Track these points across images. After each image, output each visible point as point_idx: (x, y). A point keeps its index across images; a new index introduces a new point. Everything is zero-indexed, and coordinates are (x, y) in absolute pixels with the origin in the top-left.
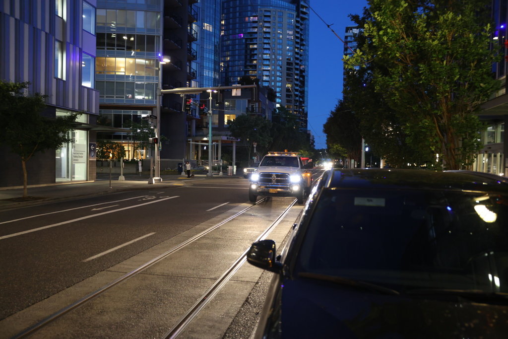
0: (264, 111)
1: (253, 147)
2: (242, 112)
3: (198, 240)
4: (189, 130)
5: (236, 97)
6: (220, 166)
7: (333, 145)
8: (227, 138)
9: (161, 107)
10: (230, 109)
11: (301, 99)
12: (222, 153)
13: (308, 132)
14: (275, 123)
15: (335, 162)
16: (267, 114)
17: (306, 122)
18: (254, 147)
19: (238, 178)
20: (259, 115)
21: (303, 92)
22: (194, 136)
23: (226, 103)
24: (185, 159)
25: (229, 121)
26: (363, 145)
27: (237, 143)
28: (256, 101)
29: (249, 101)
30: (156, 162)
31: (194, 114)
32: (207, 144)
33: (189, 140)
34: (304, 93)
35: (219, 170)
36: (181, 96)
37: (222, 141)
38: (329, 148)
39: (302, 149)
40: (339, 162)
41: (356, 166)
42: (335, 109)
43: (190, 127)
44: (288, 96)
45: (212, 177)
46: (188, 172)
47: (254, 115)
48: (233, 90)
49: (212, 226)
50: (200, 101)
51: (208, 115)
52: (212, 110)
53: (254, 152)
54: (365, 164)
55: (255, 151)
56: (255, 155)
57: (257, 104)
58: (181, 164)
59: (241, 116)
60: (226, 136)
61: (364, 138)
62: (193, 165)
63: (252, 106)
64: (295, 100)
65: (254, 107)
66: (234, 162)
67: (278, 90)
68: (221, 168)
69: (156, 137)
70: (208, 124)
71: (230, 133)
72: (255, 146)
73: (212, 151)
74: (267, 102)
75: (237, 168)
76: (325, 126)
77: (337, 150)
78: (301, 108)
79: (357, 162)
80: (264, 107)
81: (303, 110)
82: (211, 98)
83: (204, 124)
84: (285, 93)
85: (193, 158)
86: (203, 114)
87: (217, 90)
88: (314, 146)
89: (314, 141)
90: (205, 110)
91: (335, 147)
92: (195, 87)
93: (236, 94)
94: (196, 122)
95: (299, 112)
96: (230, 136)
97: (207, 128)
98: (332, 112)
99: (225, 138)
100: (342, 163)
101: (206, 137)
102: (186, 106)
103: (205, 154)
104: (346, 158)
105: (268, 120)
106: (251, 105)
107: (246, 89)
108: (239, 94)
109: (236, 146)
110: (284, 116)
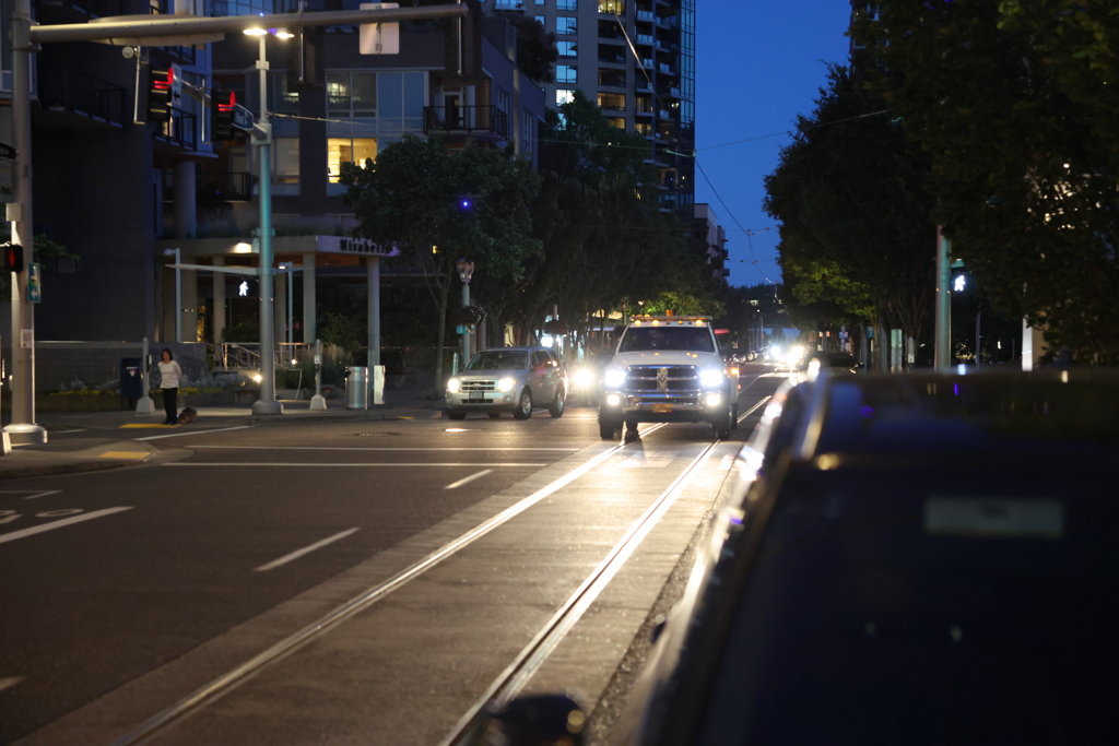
0: (500, 124)
1: (458, 284)
2: (405, 127)
3: (222, 701)
4: (170, 210)
5: (377, 60)
6: (314, 369)
7: (808, 270)
8: (343, 244)
9: (33, 103)
10: (352, 114)
11: (665, 68)
12: (319, 312)
13: (698, 214)
14: (554, 174)
15: (819, 341)
16: (516, 136)
17: (688, 166)
18: (462, 284)
19: (395, 420)
20: (481, 141)
21: (671, 36)
22: (189, 235)
23: (334, 88)
24: (151, 341)
25: (347, 167)
26: (943, 264)
27: (386, 264)
28: (467, 79)
29: (436, 80)
30: (16, 356)
31: (188, 138)
32: (250, 271)
33: (168, 252)
34: (677, 40)
35: (309, 387)
36: (128, 52)
37: (321, 257)
38: (790, 279)
39: (671, 289)
40: (834, 341)
41: (911, 358)
42: (817, 106)
43: (171, 194)
44: (607, 53)
45: (276, 420)
46: (168, 399)
47: (460, 140)
48: (362, 28)
49: (281, 638)
50: (215, 77)
51: (253, 140)
52: (271, 119)
53: (462, 304)
54: (954, 350)
55: (467, 301)
56: (467, 317)
57: (472, 90)
58: (137, 362)
59: (399, 145)
60: (338, 233)
61: (948, 233)
62: (189, 366)
63: (451, 101)
64: (638, 71)
65: (460, 102)
66: (374, 352)
67: (562, 25)
68: (317, 378)
69: (15, 240)
70: (252, 180)
71: (352, 222)
72: (466, 277)
73: (274, 305)
74: (516, 84)
75: (387, 375)
76: (772, 184)
77: (830, 291)
78: (668, 109)
79: (918, 341)
80: (501, 106)
81: (676, 113)
82: (262, 64)
83: (237, 181)
84: (593, 40)
85: (189, 333)
86: (232, 137)
87: (291, 30)
88: (727, 273)
89: (725, 254)
90: (239, 119)
91: (817, 277)
92: (186, 14)
93: (379, 46)
94: (197, 173)
95: (658, 125)
96: (355, 233)
97: (252, 199)
98: (803, 124)
99: (331, 244)
100: (848, 347)
101: (248, 238)
102: (151, 99)
103: (244, 316)
104: (867, 323)
105: (520, 164)
106: (444, 94)
107: (419, 22)
108: (392, 45)
109: (382, 280)
110: (591, 144)
